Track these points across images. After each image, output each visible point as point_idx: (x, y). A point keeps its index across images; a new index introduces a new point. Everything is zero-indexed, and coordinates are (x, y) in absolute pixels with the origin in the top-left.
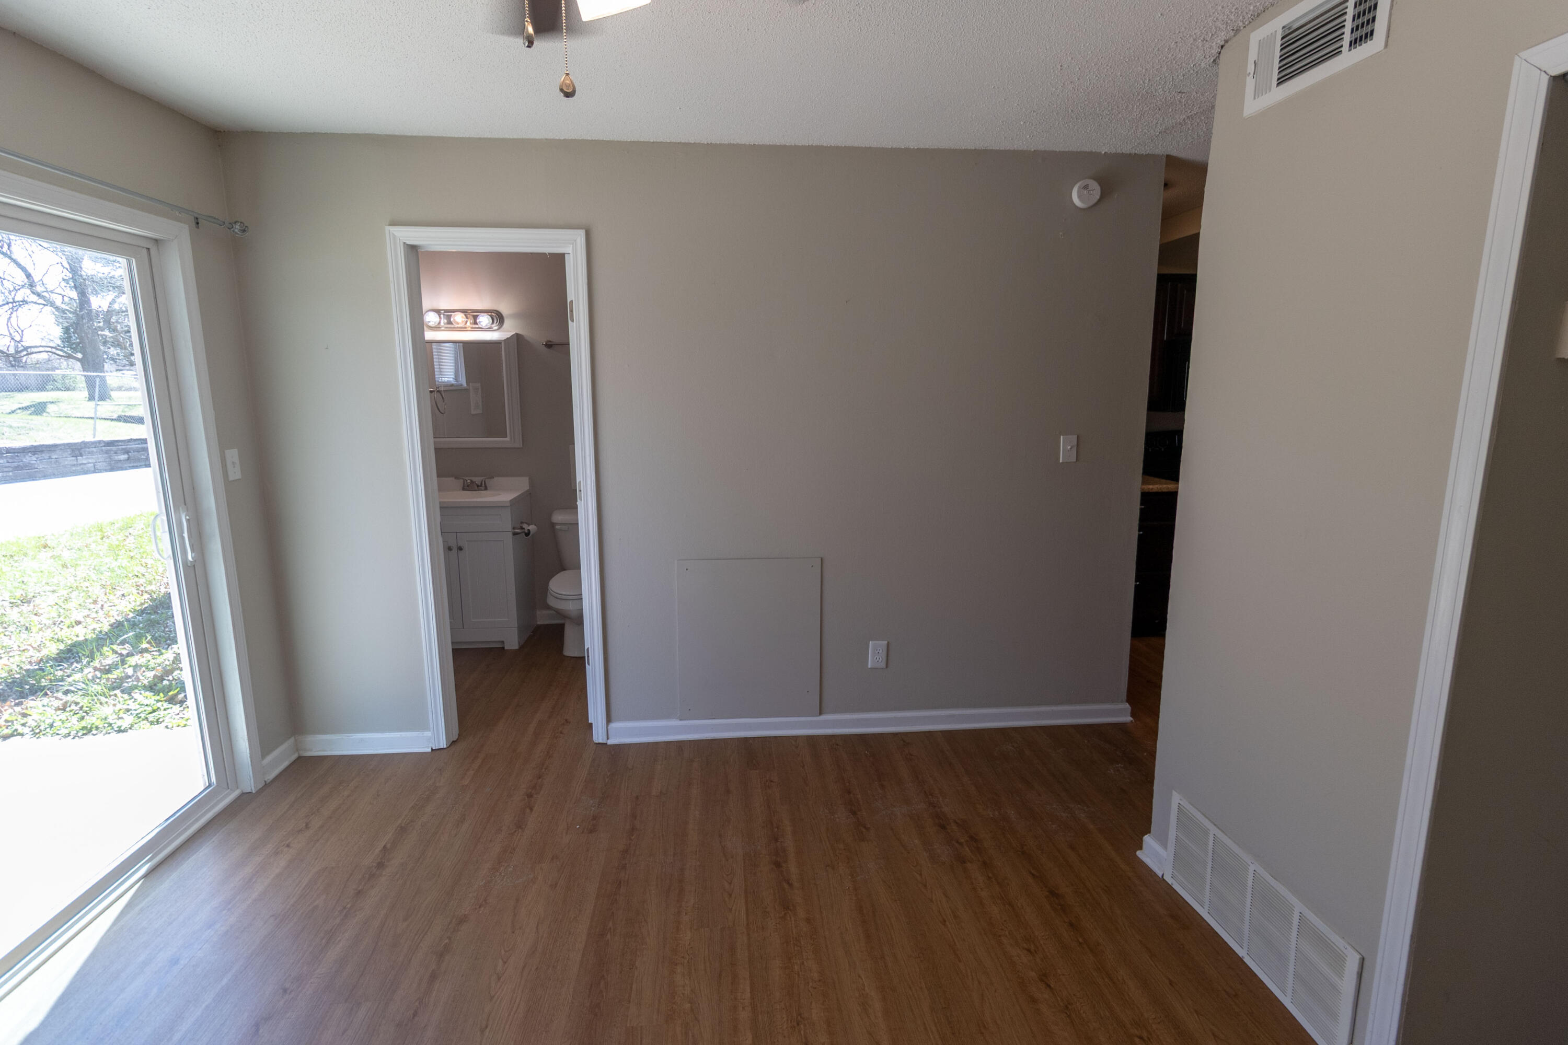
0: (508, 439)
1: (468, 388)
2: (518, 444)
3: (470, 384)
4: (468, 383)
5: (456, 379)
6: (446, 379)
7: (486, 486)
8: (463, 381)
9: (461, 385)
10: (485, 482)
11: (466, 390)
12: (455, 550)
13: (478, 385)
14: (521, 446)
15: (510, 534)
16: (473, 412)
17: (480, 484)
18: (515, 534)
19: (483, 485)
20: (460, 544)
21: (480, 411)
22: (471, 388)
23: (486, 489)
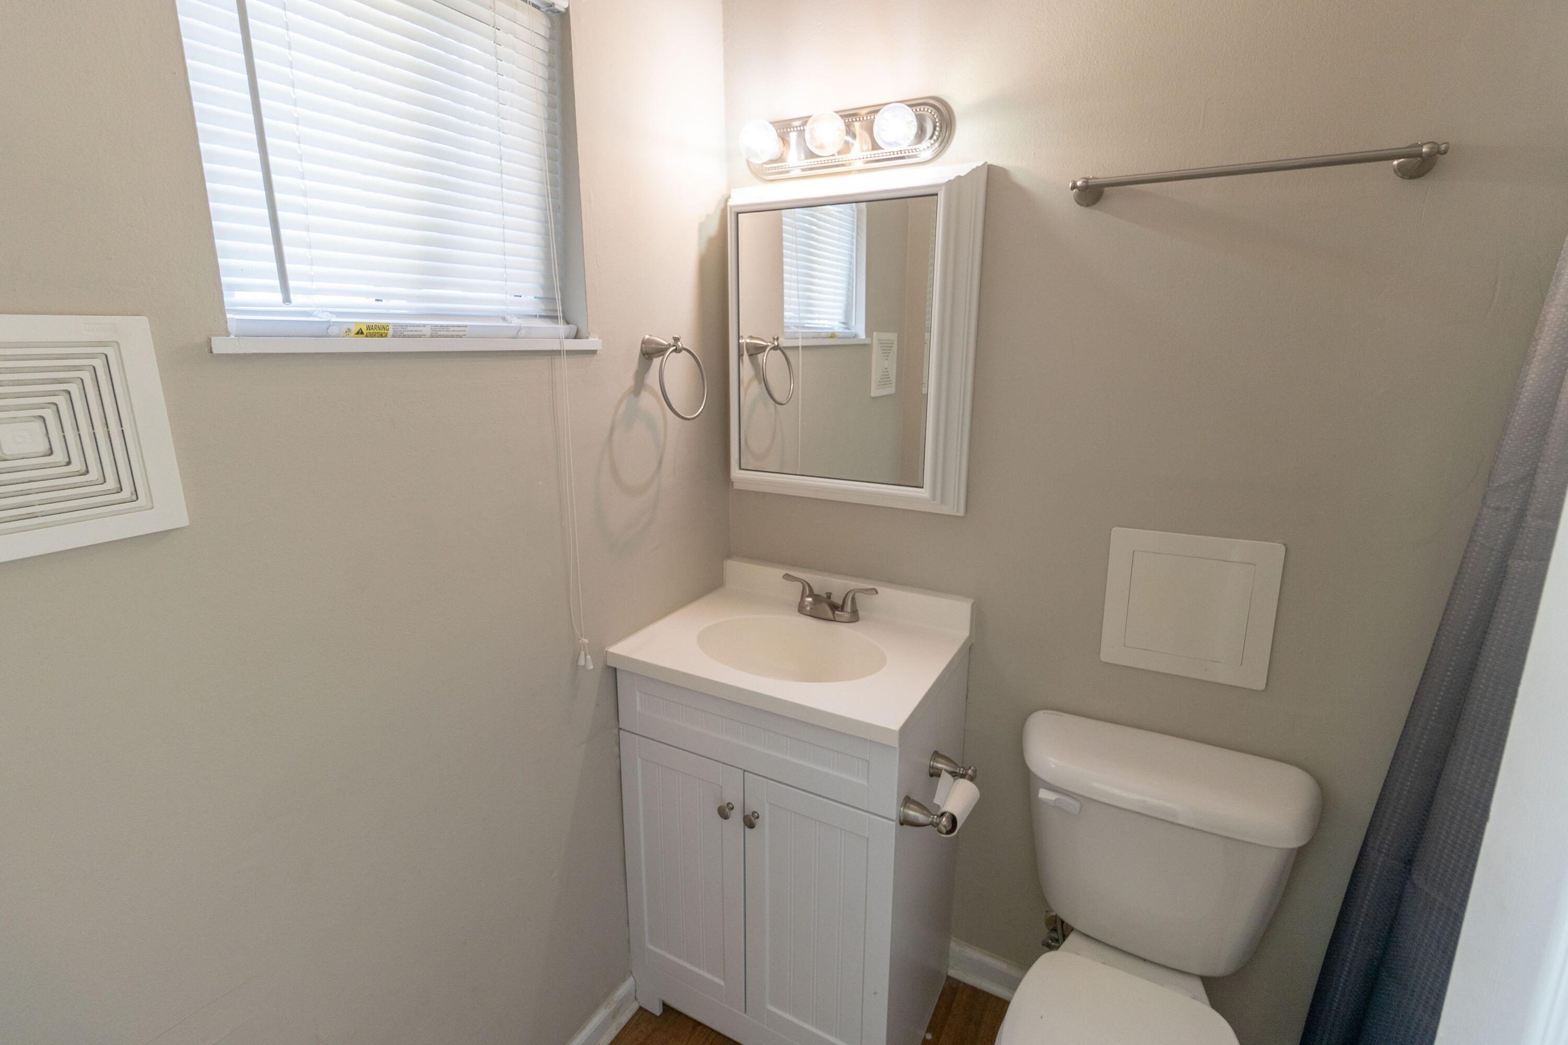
0: (924, 493)
1: (868, 341)
2: (954, 506)
3: (875, 333)
4: (869, 331)
5: (846, 323)
6: (826, 322)
7: (855, 612)
8: (859, 329)
9: (855, 336)
10: (853, 599)
11: (864, 347)
12: (736, 817)
13: (893, 336)
14: (961, 513)
15: (893, 825)
16: (875, 392)
17: (840, 602)
18: (905, 822)
19: (848, 607)
20: (752, 806)
21: (891, 390)
22: (875, 342)
23: (855, 617)
